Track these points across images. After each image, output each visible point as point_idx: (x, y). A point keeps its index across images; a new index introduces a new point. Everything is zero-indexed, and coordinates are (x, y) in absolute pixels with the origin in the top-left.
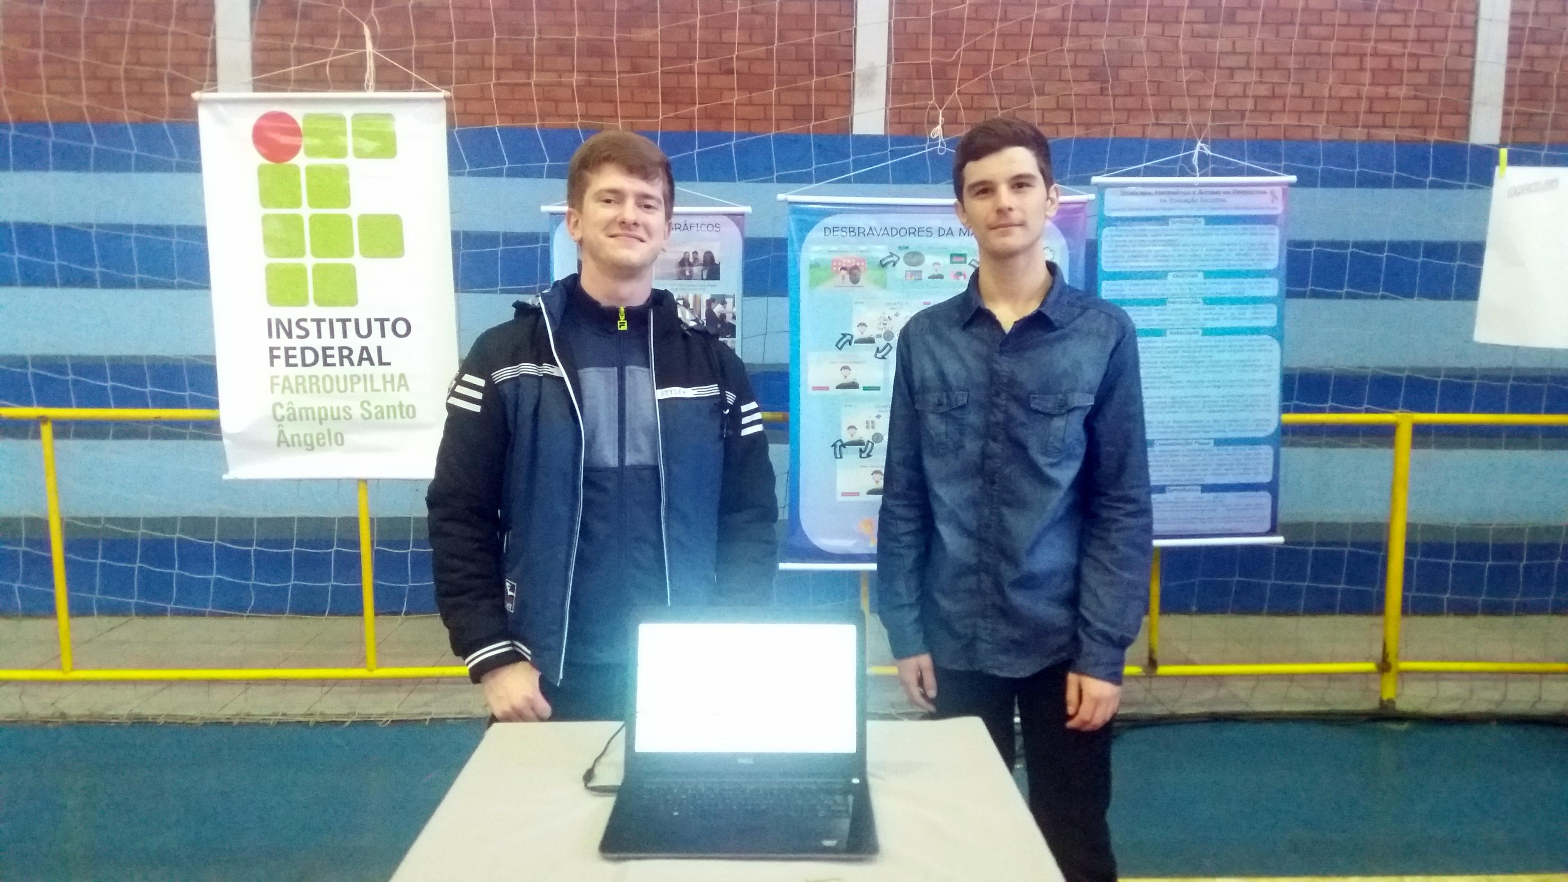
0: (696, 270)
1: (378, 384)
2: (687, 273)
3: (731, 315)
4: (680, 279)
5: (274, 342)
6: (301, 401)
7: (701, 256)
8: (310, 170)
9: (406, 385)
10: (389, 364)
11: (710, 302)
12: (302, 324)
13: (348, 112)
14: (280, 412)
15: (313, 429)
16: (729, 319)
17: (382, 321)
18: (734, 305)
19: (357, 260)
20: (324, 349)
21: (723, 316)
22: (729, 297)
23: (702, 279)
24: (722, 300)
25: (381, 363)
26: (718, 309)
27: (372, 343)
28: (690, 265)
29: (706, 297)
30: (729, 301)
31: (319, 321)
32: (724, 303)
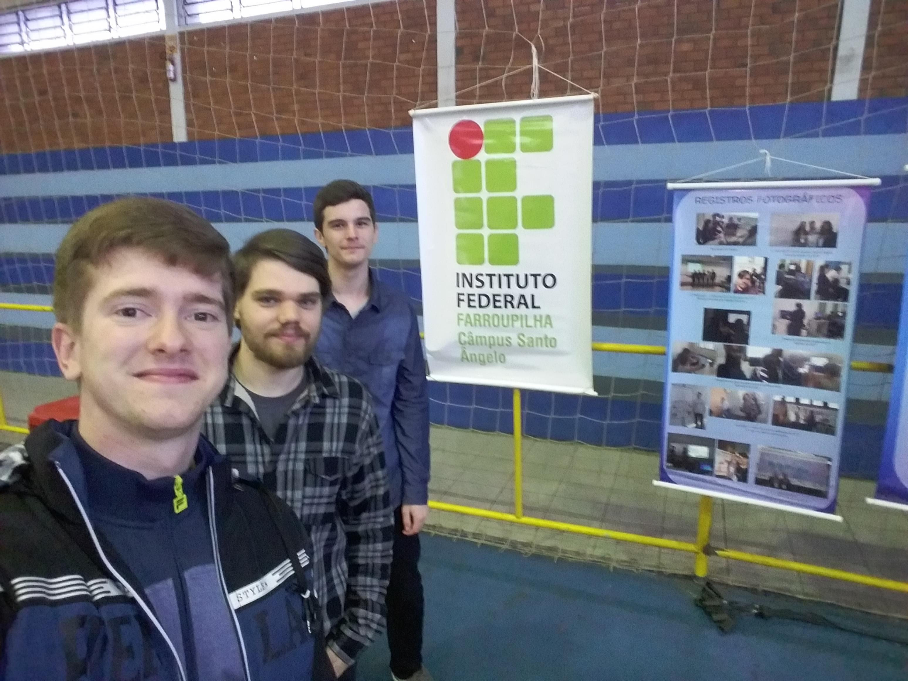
0: (812, 238)
1: (531, 322)
2: (802, 241)
3: (845, 281)
4: (794, 245)
5: (461, 290)
6: (478, 332)
7: (818, 225)
8: (489, 163)
9: (551, 324)
10: (539, 307)
12: (480, 277)
13: (517, 117)
14: (464, 339)
15: (485, 351)
16: (843, 284)
17: (535, 276)
18: (849, 272)
19: (520, 231)
20: (494, 296)
22: (846, 264)
23: (817, 246)
24: (837, 267)
25: (534, 307)
27: (528, 292)
28: (807, 233)
30: (844, 267)
31: (490, 276)
32: (838, 269)
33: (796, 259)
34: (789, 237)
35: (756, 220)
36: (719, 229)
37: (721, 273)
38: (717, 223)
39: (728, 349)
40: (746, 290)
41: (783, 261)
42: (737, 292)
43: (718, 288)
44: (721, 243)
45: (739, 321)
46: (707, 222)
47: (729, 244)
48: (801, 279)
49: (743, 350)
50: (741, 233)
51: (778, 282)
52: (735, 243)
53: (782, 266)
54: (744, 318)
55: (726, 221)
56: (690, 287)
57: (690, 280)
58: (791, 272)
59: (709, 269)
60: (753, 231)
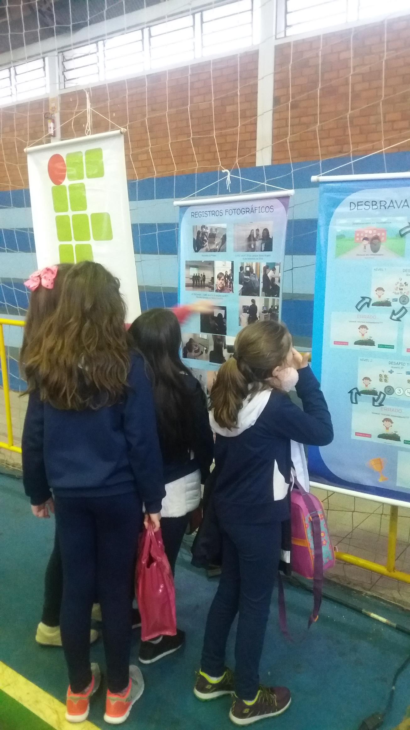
0: (258, 243)
2: (253, 247)
4: (248, 251)
7: (261, 233)
8: (70, 188)
11: (266, 268)
13: (83, 149)
16: (276, 283)
18: (279, 271)
19: (92, 242)
21: (273, 279)
22: (278, 264)
23: (261, 251)
24: (273, 267)
26: (270, 274)
28: (255, 240)
29: (263, 265)
30: (277, 267)
32: (274, 269)
33: (249, 262)
34: (245, 244)
35: (224, 229)
36: (205, 238)
37: (208, 274)
38: (204, 234)
39: (215, 338)
40: (222, 290)
41: (243, 264)
42: (217, 291)
43: (207, 288)
44: (207, 251)
45: (220, 315)
46: (199, 233)
47: (211, 251)
48: (253, 279)
49: (223, 339)
50: (218, 241)
51: (240, 283)
52: (215, 250)
53: (242, 268)
54: (223, 312)
55: (208, 231)
56: (191, 288)
57: (191, 282)
58: (248, 273)
59: (201, 272)
60: (224, 239)
